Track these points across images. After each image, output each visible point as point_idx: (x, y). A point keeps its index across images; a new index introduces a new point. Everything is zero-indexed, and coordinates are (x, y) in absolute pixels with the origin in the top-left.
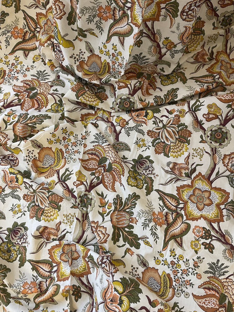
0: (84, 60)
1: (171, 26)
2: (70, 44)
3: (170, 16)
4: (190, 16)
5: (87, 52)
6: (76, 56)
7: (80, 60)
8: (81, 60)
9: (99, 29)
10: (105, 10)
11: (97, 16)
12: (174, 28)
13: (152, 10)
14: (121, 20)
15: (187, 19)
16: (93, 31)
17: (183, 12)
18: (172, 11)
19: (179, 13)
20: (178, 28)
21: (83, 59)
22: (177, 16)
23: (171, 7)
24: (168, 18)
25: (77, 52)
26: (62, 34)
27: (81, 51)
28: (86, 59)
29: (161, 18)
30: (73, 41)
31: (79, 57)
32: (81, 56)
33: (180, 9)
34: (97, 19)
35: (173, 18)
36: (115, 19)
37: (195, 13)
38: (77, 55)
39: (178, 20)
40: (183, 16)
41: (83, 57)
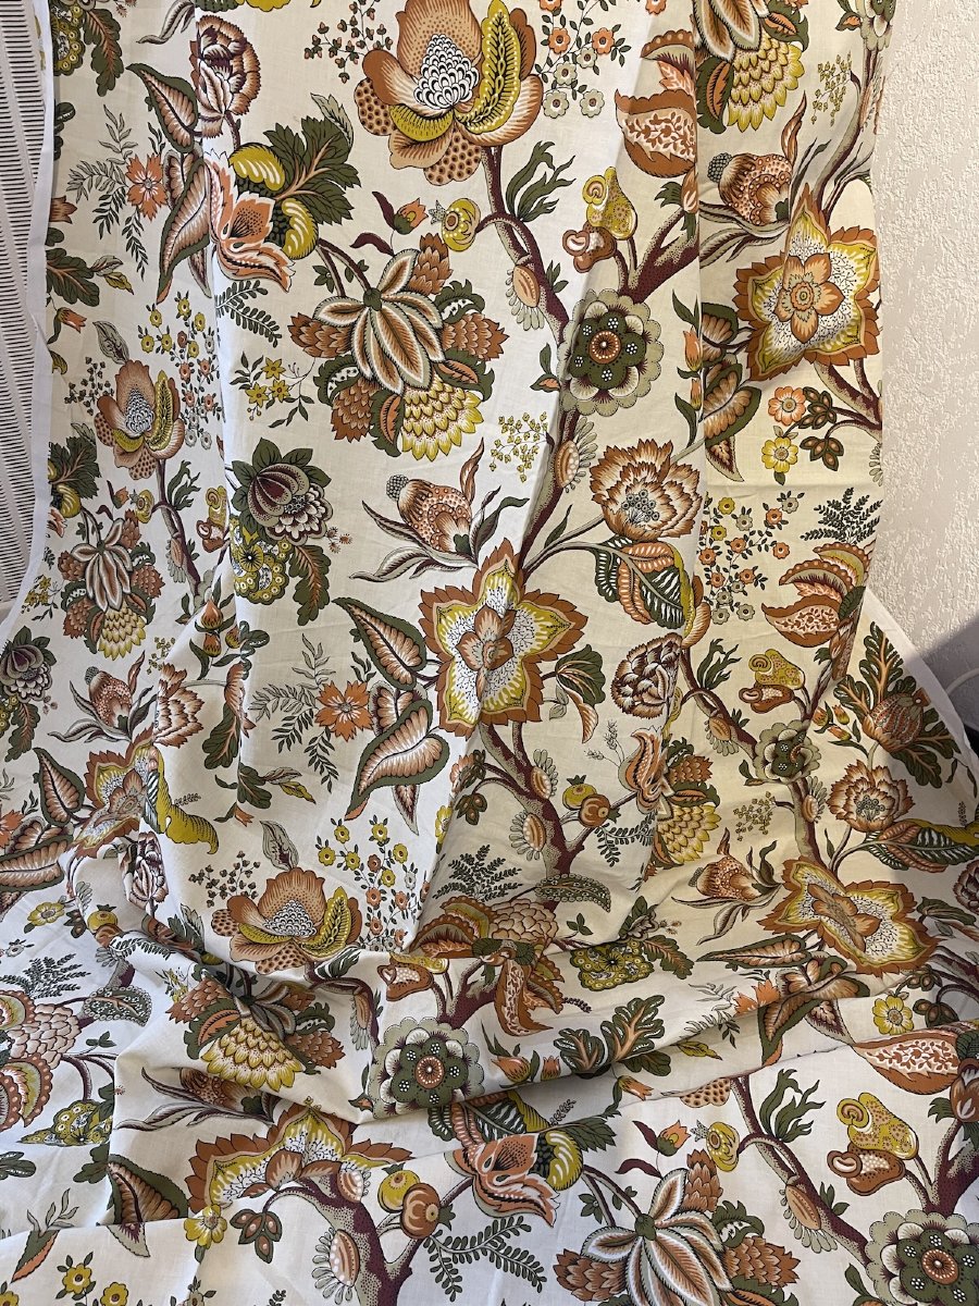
0: (250, 892)
1: (584, 735)
2: (200, 830)
3: (576, 701)
4: (647, 699)
5: (265, 863)
6: (220, 878)
7: (234, 894)
8: (239, 891)
9: (319, 769)
10: (345, 700)
11: (313, 720)
12: (598, 741)
13: (511, 685)
14: (403, 728)
15: (640, 708)
16: (297, 780)
17: (619, 683)
18: (581, 683)
19: (607, 689)
20: (612, 741)
21: (246, 889)
22: (602, 698)
23: (576, 671)
24: (571, 706)
25: (225, 860)
26: (175, 794)
27: (244, 858)
28: (261, 889)
29: (545, 709)
30: (216, 825)
31: (232, 881)
32: (240, 876)
33: (609, 672)
34: (315, 730)
35: (587, 706)
36: (381, 729)
37: (660, 684)
38: (224, 874)
39: (608, 710)
40: (621, 698)
41: (247, 881)
